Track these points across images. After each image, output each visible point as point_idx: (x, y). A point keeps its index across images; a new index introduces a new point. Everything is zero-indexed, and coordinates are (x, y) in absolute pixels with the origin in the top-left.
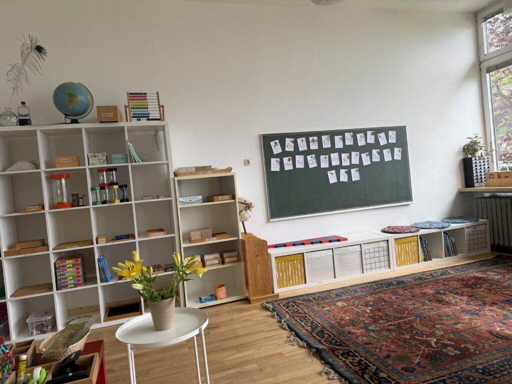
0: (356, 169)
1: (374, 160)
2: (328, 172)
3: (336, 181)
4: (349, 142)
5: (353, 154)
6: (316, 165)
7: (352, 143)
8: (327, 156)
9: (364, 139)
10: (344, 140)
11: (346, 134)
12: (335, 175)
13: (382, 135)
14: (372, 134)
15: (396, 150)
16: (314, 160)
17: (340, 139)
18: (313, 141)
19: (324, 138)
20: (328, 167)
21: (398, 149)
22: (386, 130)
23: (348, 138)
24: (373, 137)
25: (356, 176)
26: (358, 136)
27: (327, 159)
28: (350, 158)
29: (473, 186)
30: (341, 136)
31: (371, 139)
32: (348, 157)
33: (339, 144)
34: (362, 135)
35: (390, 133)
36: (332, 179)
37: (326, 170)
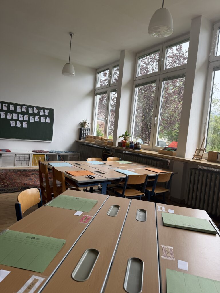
0: (26, 123)
1: (36, 120)
2: (11, 121)
3: (14, 126)
4: (24, 110)
5: (25, 116)
6: (4, 117)
7: (25, 111)
8: (11, 114)
9: (32, 110)
10: (21, 109)
11: (23, 106)
12: (14, 123)
13: (42, 110)
14: (37, 109)
15: (48, 118)
16: (4, 114)
17: (20, 108)
18: (5, 106)
19: (11, 106)
20: (11, 119)
21: (49, 118)
22: (44, 109)
23: (24, 108)
24: (37, 111)
25: (25, 125)
26: (29, 109)
27: (11, 116)
28: (23, 117)
29: (81, 140)
30: (21, 107)
31: (36, 111)
32: (22, 117)
33: (19, 110)
34: (32, 108)
35: (46, 110)
36: (12, 124)
37: (10, 120)
